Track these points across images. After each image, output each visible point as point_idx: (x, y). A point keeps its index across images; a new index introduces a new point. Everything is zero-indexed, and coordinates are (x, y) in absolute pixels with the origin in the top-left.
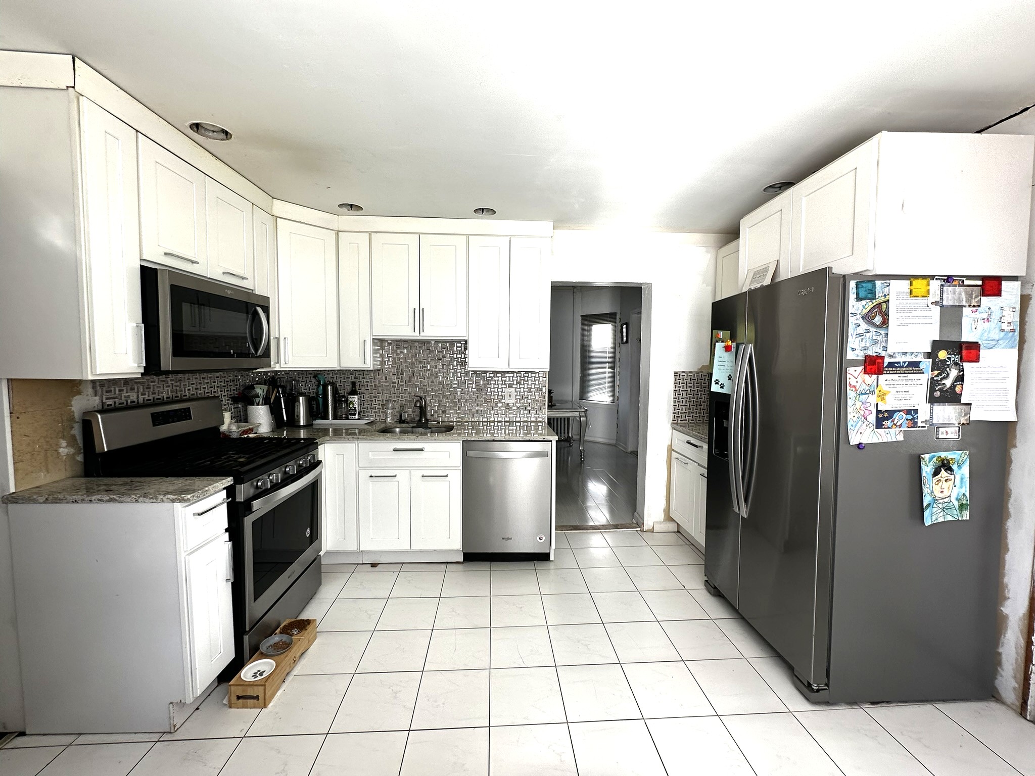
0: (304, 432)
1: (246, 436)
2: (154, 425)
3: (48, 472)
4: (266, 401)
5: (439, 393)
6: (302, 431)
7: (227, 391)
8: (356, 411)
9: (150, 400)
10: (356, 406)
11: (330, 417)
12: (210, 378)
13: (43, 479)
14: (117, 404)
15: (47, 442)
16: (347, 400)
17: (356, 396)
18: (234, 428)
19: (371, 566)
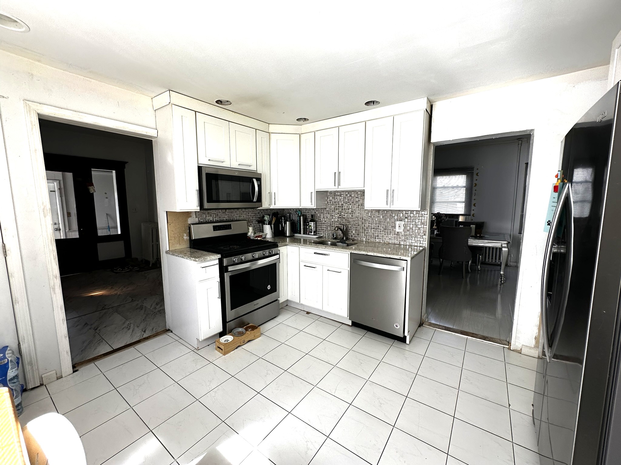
0: (289, 239)
1: (256, 239)
2: (214, 230)
3: (180, 245)
4: (270, 223)
5: (356, 223)
6: (288, 239)
7: (255, 218)
8: (312, 230)
9: (218, 220)
10: (312, 228)
11: (302, 232)
12: (246, 211)
13: (178, 247)
14: (205, 221)
15: (180, 234)
16: (309, 225)
17: (312, 223)
18: (252, 235)
19: (307, 313)
